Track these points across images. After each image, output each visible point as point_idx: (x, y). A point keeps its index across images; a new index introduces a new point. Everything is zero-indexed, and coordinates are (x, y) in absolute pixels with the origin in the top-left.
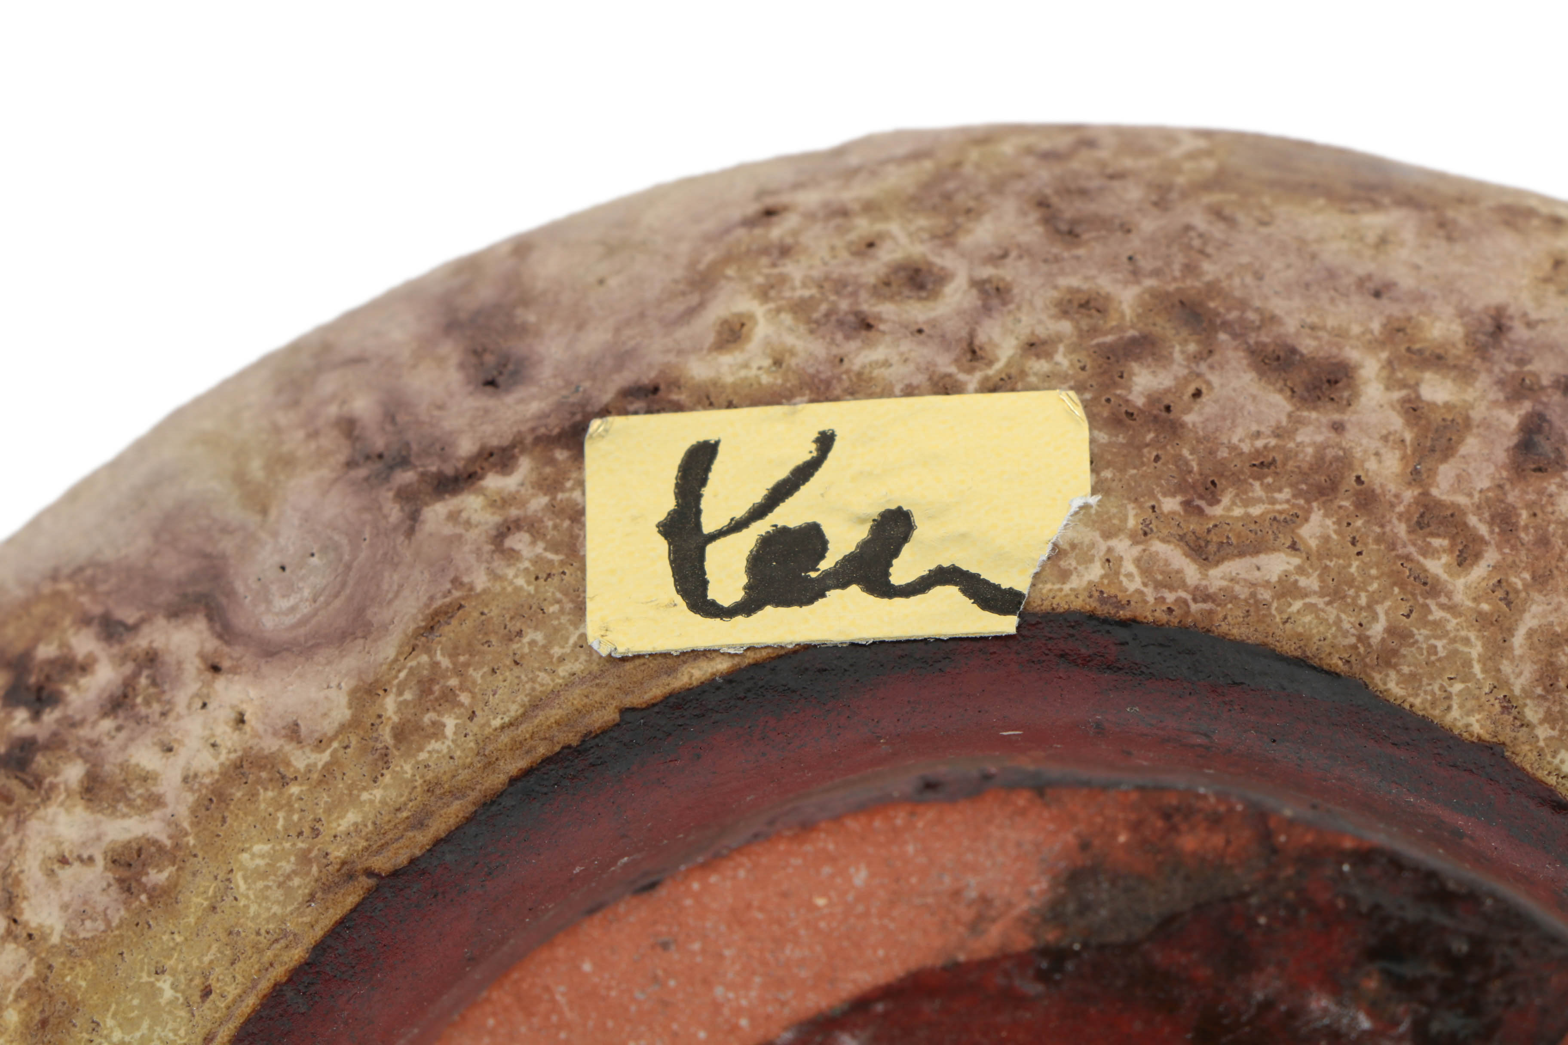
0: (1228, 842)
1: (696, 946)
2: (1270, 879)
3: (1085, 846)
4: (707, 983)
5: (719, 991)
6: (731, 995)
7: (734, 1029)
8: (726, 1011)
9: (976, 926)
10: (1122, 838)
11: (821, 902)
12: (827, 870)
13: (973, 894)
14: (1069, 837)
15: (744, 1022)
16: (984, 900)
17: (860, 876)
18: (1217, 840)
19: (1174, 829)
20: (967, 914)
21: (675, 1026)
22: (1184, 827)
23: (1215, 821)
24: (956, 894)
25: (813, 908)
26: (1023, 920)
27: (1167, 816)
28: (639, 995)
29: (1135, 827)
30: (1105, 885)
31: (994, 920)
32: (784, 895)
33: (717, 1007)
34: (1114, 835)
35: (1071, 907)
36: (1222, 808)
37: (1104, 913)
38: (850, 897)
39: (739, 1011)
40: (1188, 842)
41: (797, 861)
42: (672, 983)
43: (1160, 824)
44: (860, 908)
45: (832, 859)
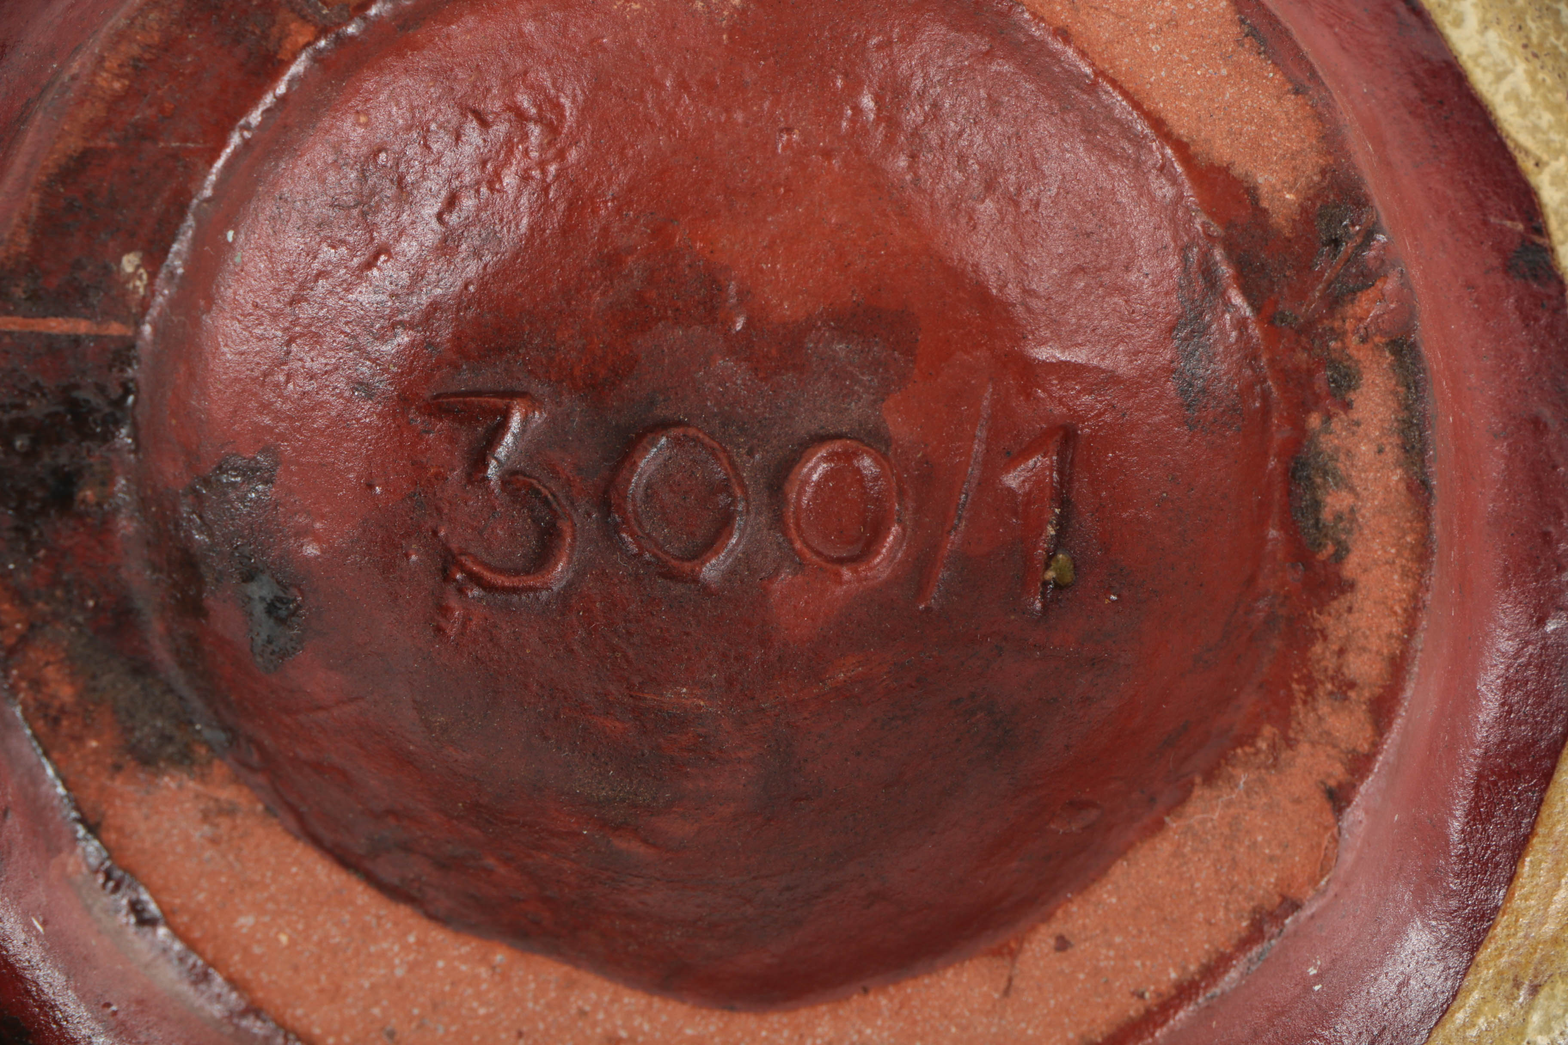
0: (47, 664)
1: (376, 1011)
2: (56, 616)
3: (117, 768)
4: (399, 986)
5: (400, 972)
6: (397, 961)
7: (420, 943)
8: (411, 957)
9: (229, 811)
10: (94, 744)
11: (284, 939)
12: (257, 950)
13: (206, 828)
14: (118, 783)
15: (412, 939)
16: (206, 817)
17: (246, 921)
18: (51, 673)
19: (62, 710)
20: (225, 823)
21: (447, 988)
22: (56, 704)
23: (37, 684)
24: (214, 841)
25: (293, 942)
26: (203, 778)
27: (56, 721)
28: (441, 1031)
29: (78, 739)
30: (138, 734)
31: (217, 800)
32: (296, 969)
33: (412, 967)
34: (95, 751)
35: (170, 749)
36: (24, 684)
37: (159, 723)
38: (267, 919)
39: (405, 947)
40: (66, 693)
41: (264, 977)
42: (416, 1011)
43: (65, 723)
44: (270, 906)
45: (246, 950)
